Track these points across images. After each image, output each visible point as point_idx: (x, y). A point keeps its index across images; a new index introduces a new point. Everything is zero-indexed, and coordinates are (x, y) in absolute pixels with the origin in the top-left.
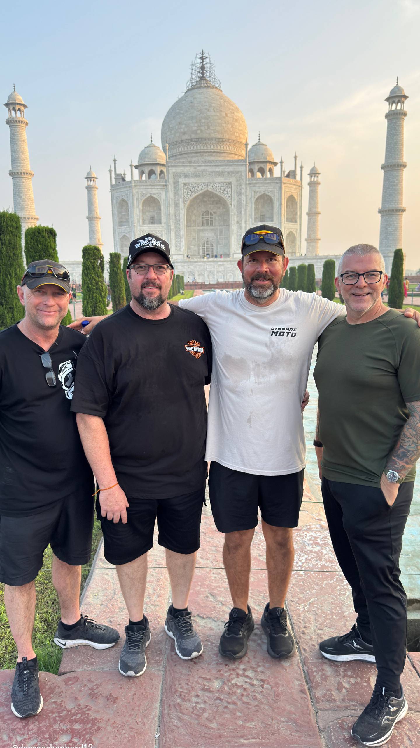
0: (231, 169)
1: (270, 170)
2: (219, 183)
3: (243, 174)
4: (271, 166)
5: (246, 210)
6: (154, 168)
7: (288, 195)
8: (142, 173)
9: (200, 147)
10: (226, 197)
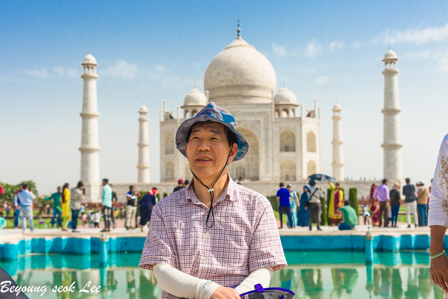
0: (259, 110)
1: (293, 110)
2: (250, 121)
3: (270, 114)
4: (294, 107)
5: (272, 142)
6: (196, 108)
7: (308, 131)
8: (186, 112)
9: (235, 92)
10: (255, 132)
